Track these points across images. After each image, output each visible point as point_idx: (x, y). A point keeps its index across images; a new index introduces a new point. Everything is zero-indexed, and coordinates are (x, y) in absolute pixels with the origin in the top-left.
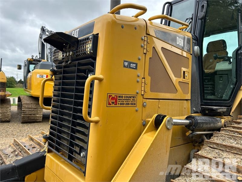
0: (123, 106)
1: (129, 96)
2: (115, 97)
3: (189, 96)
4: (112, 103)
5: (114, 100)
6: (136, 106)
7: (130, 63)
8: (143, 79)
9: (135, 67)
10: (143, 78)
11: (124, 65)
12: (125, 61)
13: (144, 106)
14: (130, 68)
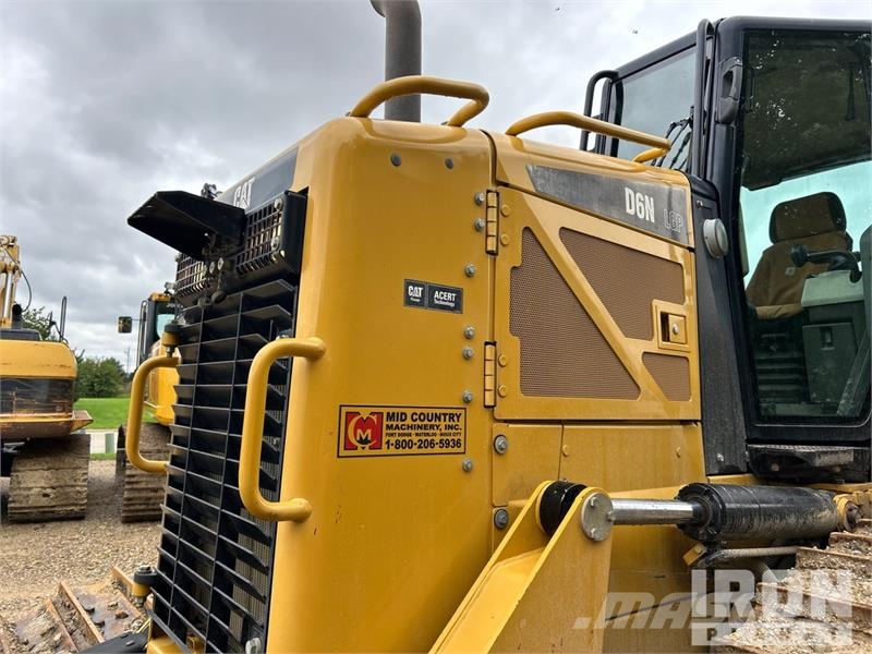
0: (407, 451)
1: (430, 411)
2: (374, 418)
3: (691, 408)
4: (361, 441)
5: (369, 431)
6: (461, 450)
7: (433, 289)
8: (488, 347)
9: (452, 305)
10: (487, 343)
11: (407, 297)
12: (408, 283)
13: (498, 451)
14: (433, 306)
